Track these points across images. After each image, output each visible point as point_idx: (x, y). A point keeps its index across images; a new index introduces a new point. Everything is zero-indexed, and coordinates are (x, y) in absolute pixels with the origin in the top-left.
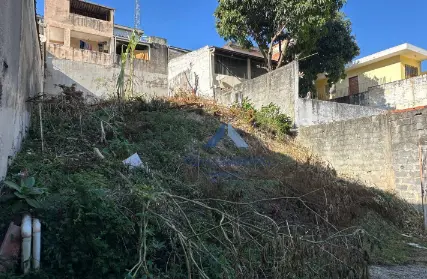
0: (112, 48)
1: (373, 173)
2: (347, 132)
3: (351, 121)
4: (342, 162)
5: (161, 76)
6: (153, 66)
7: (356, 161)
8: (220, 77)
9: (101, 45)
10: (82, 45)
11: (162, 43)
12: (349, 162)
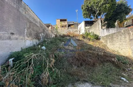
0: (67, 26)
1: (123, 50)
2: (114, 37)
3: (114, 33)
4: (113, 46)
5: (77, 29)
6: (75, 28)
7: (117, 46)
8: (86, 27)
9: (66, 26)
10: (63, 27)
11: (76, 23)
12: (115, 46)
